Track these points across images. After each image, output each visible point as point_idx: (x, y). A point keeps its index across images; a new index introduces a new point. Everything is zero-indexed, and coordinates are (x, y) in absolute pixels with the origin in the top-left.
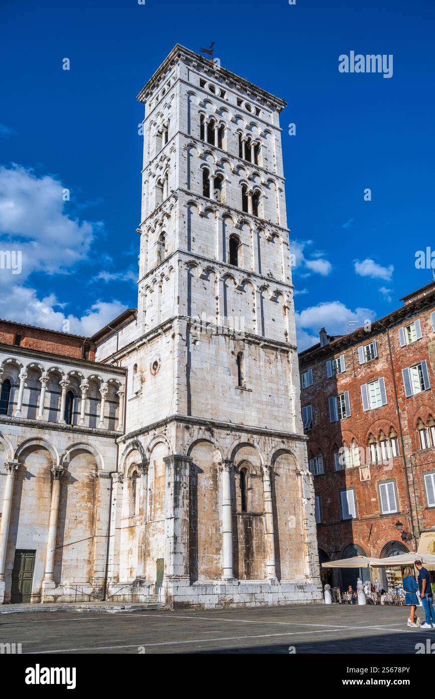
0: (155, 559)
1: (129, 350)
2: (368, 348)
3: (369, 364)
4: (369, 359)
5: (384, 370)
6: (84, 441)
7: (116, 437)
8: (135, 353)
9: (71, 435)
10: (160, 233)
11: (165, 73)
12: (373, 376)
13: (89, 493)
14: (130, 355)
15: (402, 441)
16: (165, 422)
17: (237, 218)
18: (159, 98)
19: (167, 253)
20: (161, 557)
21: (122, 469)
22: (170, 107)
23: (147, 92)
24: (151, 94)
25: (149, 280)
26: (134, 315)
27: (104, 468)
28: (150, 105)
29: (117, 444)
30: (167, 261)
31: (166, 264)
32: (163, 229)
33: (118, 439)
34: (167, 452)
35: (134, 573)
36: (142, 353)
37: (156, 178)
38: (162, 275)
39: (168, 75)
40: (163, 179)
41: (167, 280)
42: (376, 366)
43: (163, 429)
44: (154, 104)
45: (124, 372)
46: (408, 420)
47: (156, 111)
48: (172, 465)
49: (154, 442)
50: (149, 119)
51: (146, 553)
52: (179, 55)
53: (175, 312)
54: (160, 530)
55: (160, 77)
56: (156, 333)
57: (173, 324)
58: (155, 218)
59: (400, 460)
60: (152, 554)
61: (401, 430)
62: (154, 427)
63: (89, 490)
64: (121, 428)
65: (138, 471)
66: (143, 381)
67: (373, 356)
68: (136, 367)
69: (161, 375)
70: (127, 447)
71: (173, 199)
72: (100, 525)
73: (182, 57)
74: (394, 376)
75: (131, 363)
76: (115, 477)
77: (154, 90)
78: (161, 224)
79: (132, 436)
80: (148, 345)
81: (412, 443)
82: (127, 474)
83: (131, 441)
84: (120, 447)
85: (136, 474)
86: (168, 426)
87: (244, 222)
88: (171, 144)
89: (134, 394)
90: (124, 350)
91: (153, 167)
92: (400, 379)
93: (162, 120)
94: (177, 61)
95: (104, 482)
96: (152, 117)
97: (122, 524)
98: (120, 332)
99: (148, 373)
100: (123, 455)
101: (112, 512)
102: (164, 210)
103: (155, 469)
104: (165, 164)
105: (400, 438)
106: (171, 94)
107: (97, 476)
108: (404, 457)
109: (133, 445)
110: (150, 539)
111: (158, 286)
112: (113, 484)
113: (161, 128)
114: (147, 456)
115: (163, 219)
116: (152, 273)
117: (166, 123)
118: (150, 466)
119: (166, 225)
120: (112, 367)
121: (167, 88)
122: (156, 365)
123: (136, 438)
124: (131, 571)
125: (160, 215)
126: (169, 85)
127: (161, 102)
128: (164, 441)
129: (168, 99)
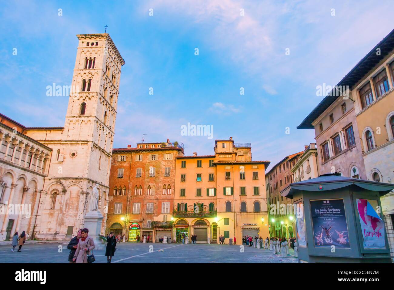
0: (68, 226)
1: (56, 142)
2: (122, 157)
3: (121, 162)
4: (121, 160)
5: (127, 166)
6: (36, 177)
7: (44, 176)
8: (59, 145)
9: (32, 174)
10: (82, 102)
11: (96, 37)
12: (122, 167)
13: (32, 198)
14: (55, 144)
15: (128, 191)
16: (81, 179)
17: (108, 106)
18: (90, 44)
19: (86, 113)
20: (71, 226)
21: (47, 190)
22: (97, 53)
23: (83, 37)
24: (85, 39)
25: (74, 119)
26: (61, 129)
27: (39, 188)
28: (83, 42)
29: (44, 179)
30: (88, 117)
31: (86, 118)
32: (84, 102)
33: (46, 178)
34: (79, 189)
35: (51, 230)
36: (64, 146)
37: (83, 77)
38: (83, 121)
39: (98, 40)
40: (87, 81)
41: (86, 124)
42: (124, 164)
43: (78, 180)
44: (85, 44)
45: (51, 150)
46: (132, 185)
47: (87, 49)
48: (85, 195)
49: (72, 184)
50: (82, 49)
51: (61, 223)
52: (106, 37)
53: (90, 139)
54: (71, 216)
55: (93, 37)
56: (77, 142)
57: (88, 143)
58: (81, 95)
59: (126, 197)
60: (65, 224)
61: (129, 187)
62: (73, 179)
63: (32, 196)
64: (46, 173)
65: (58, 192)
66: (64, 158)
67: (123, 160)
68: (59, 151)
69: (76, 159)
70: (53, 182)
71: (95, 94)
72: (35, 211)
73: (107, 38)
74: (130, 169)
75: (55, 148)
76: (43, 193)
77: (87, 38)
78: (84, 99)
79: (57, 179)
80: (69, 145)
81: (132, 193)
82: (49, 192)
83: (56, 180)
84: (46, 181)
85: (55, 193)
86: (82, 180)
87: (109, 107)
88: (96, 71)
89: (57, 162)
90: (52, 141)
91: (82, 72)
92: (132, 171)
93: (90, 55)
94: (105, 38)
95: (38, 194)
96: (84, 50)
97: (44, 211)
98: (48, 132)
99: (68, 156)
100: (49, 185)
101: (40, 206)
102: (88, 95)
103: (71, 194)
104: (90, 75)
105: (127, 190)
106: (99, 49)
107: (36, 191)
108: (128, 196)
109: (57, 182)
110: (65, 219)
111: (80, 124)
112: (41, 195)
113: (88, 58)
114: (67, 188)
115: (86, 98)
116: (77, 117)
117: (92, 58)
118: (67, 192)
119: (87, 102)
120: (48, 148)
121: (95, 44)
122: (74, 154)
123: (58, 180)
124: (49, 230)
125: (84, 96)
126: (97, 43)
127: (91, 48)
128: (79, 185)
129: (96, 50)
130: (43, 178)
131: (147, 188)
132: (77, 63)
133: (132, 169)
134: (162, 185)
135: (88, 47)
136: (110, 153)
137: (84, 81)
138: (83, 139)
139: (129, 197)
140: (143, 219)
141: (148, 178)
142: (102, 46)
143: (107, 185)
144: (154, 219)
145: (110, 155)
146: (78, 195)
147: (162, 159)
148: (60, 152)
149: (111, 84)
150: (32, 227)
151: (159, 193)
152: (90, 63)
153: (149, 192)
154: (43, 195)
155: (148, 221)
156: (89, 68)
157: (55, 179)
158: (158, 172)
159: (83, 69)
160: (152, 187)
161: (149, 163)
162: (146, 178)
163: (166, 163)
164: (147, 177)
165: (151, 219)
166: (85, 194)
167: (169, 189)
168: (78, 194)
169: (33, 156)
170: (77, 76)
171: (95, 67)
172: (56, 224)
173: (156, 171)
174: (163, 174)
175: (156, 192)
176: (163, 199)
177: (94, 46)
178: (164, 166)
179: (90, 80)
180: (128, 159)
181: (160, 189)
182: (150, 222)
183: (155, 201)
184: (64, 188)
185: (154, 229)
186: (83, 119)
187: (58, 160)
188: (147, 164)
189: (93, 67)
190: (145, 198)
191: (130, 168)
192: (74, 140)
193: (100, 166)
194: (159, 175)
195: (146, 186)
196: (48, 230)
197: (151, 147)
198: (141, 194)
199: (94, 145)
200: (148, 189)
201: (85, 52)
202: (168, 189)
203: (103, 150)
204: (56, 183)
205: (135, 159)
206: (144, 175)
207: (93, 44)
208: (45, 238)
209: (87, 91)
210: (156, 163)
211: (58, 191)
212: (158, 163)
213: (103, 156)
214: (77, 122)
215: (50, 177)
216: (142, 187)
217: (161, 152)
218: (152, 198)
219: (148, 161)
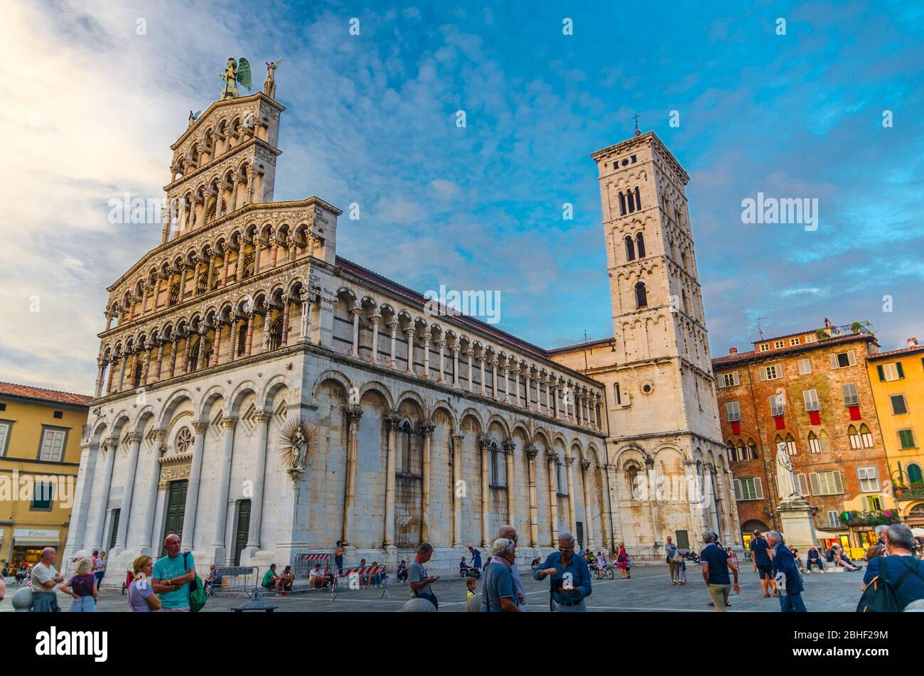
0: (675, 530)
1: (608, 370)
2: (726, 376)
3: (728, 389)
4: (727, 384)
5: (743, 395)
6: (592, 441)
7: (604, 438)
8: (615, 373)
9: (588, 436)
10: (636, 282)
11: (630, 147)
12: (733, 398)
14: (607, 374)
15: (762, 450)
16: (677, 435)
17: (684, 276)
18: (620, 164)
19: (651, 301)
20: (682, 529)
21: (616, 463)
22: (639, 178)
23: (604, 154)
24: (608, 157)
25: (630, 319)
26: (610, 343)
27: (602, 461)
28: (606, 165)
29: (605, 443)
30: (656, 309)
31: (654, 311)
32: (640, 280)
33: (607, 440)
34: (678, 456)
35: (645, 540)
36: (625, 375)
37: (624, 233)
38: (648, 319)
39: (634, 150)
40: (633, 238)
41: (655, 324)
42: (736, 392)
43: (671, 439)
44: (611, 166)
45: (602, 386)
46: (768, 436)
47: (618, 175)
48: (694, 467)
49: (661, 447)
50: (607, 179)
51: (661, 526)
52: (650, 140)
53: (674, 352)
54: (677, 511)
55: (624, 149)
56: (647, 364)
57: (672, 361)
58: (630, 269)
59: (759, 463)
60: (668, 527)
61: (761, 441)
62: (661, 437)
63: (595, 478)
64: (604, 431)
65: (637, 466)
66: (631, 398)
67: (732, 383)
68: (617, 386)
69: (656, 397)
70: (623, 447)
71: (658, 261)
72: (606, 505)
73: (652, 141)
74: (754, 401)
75: (609, 380)
76: (611, 469)
77: (612, 155)
78: (639, 276)
79: (629, 439)
80: (634, 370)
81: (771, 451)
82: (621, 467)
83: (628, 443)
84: (608, 445)
85: (632, 468)
86: (679, 437)
87: (686, 280)
88: (648, 214)
89: (619, 407)
90: (600, 369)
91: (620, 224)
92: (759, 404)
93: (626, 185)
94: (647, 143)
95: (603, 472)
96: (611, 179)
97: (621, 504)
98: (588, 353)
99: (636, 392)
100: (617, 453)
101: (611, 495)
102: (645, 266)
103: (663, 466)
104: (638, 226)
105: (759, 448)
106: (641, 168)
107: (598, 467)
108: (764, 461)
109: (631, 446)
110: (665, 516)
111: (644, 326)
112: (609, 474)
113: (625, 193)
114: (652, 457)
115: (641, 272)
116: (634, 314)
117: (633, 191)
118: (655, 463)
119: (646, 279)
120: (598, 382)
121: (630, 160)
122: (647, 388)
123: (632, 441)
124: (641, 539)
125: (637, 268)
126: (634, 159)
127: (626, 171)
128: (676, 448)
129: (636, 171)
130: (602, 440)
131: (807, 438)
132: (606, 209)
133: (757, 400)
134: (845, 426)
135: (617, 170)
136: (709, 372)
137: (628, 239)
138: (658, 356)
139: (768, 461)
140: (816, 509)
141: (803, 415)
142: (645, 161)
143: (721, 441)
144: (843, 506)
145: (710, 377)
146: (679, 468)
147: (827, 368)
148: (620, 387)
149: (678, 231)
150: (608, 535)
151: (841, 446)
152: (630, 201)
153: (815, 446)
154: (611, 474)
155: (830, 513)
156: (632, 210)
157: (625, 440)
158: (824, 399)
159: (620, 217)
160: (818, 433)
161: (797, 380)
162: (799, 416)
163: (843, 375)
164: (800, 412)
165: (837, 508)
166: (694, 463)
167: (864, 436)
168: (678, 465)
169: (581, 402)
170: (613, 233)
171: (642, 207)
172: (652, 527)
173: (820, 397)
174: (841, 401)
175: (833, 445)
176: (855, 460)
177: (629, 165)
178: (838, 382)
179: (640, 236)
180: (742, 379)
181: (842, 437)
182: (835, 513)
183: (836, 465)
184: (648, 456)
185: (851, 529)
186: (647, 314)
187: (619, 403)
188: (793, 385)
189: (639, 208)
190: (807, 460)
191: (753, 398)
192: (641, 359)
193: (701, 403)
194: (830, 406)
195: (803, 433)
196: (638, 539)
197: (791, 344)
198: (795, 453)
199: (682, 364)
200: (809, 440)
201: (615, 183)
202: (861, 434)
203: (697, 369)
204: (628, 448)
205: (759, 378)
206: (792, 410)
207: (625, 163)
208: (637, 556)
209: (640, 257)
210: (815, 378)
211: (637, 463)
212: (820, 378)
213: (701, 381)
214: (638, 324)
215: (614, 437)
216: (792, 438)
217: (821, 352)
218: (827, 459)
219: (792, 377)
